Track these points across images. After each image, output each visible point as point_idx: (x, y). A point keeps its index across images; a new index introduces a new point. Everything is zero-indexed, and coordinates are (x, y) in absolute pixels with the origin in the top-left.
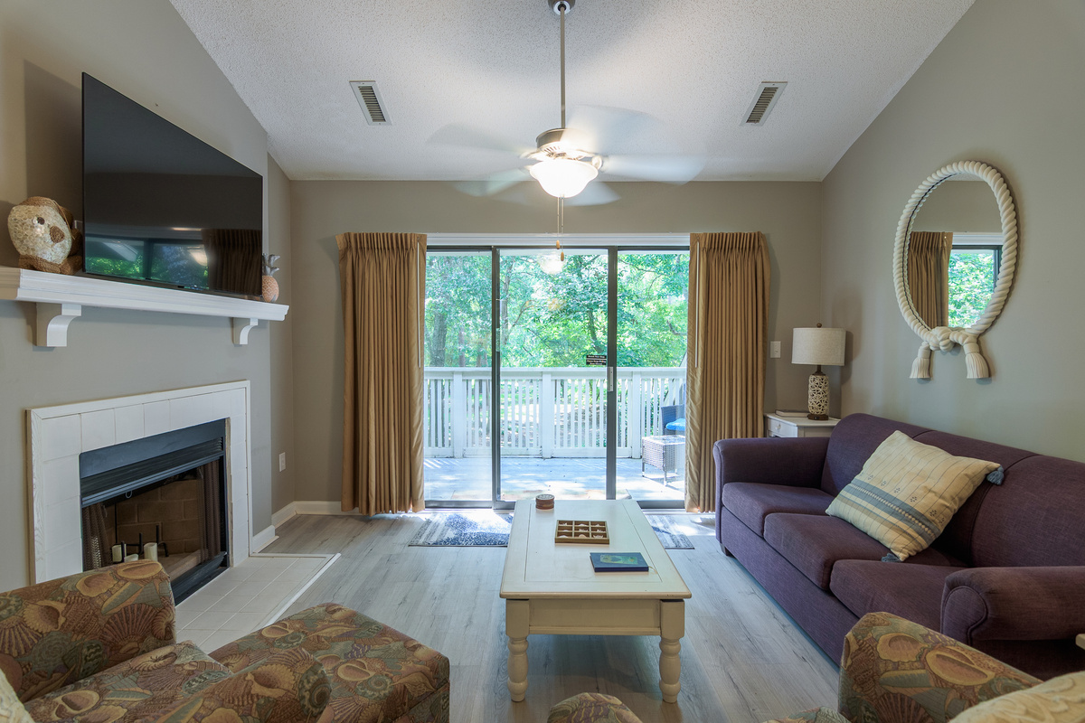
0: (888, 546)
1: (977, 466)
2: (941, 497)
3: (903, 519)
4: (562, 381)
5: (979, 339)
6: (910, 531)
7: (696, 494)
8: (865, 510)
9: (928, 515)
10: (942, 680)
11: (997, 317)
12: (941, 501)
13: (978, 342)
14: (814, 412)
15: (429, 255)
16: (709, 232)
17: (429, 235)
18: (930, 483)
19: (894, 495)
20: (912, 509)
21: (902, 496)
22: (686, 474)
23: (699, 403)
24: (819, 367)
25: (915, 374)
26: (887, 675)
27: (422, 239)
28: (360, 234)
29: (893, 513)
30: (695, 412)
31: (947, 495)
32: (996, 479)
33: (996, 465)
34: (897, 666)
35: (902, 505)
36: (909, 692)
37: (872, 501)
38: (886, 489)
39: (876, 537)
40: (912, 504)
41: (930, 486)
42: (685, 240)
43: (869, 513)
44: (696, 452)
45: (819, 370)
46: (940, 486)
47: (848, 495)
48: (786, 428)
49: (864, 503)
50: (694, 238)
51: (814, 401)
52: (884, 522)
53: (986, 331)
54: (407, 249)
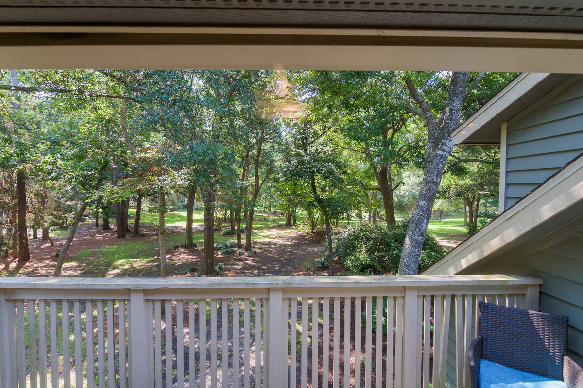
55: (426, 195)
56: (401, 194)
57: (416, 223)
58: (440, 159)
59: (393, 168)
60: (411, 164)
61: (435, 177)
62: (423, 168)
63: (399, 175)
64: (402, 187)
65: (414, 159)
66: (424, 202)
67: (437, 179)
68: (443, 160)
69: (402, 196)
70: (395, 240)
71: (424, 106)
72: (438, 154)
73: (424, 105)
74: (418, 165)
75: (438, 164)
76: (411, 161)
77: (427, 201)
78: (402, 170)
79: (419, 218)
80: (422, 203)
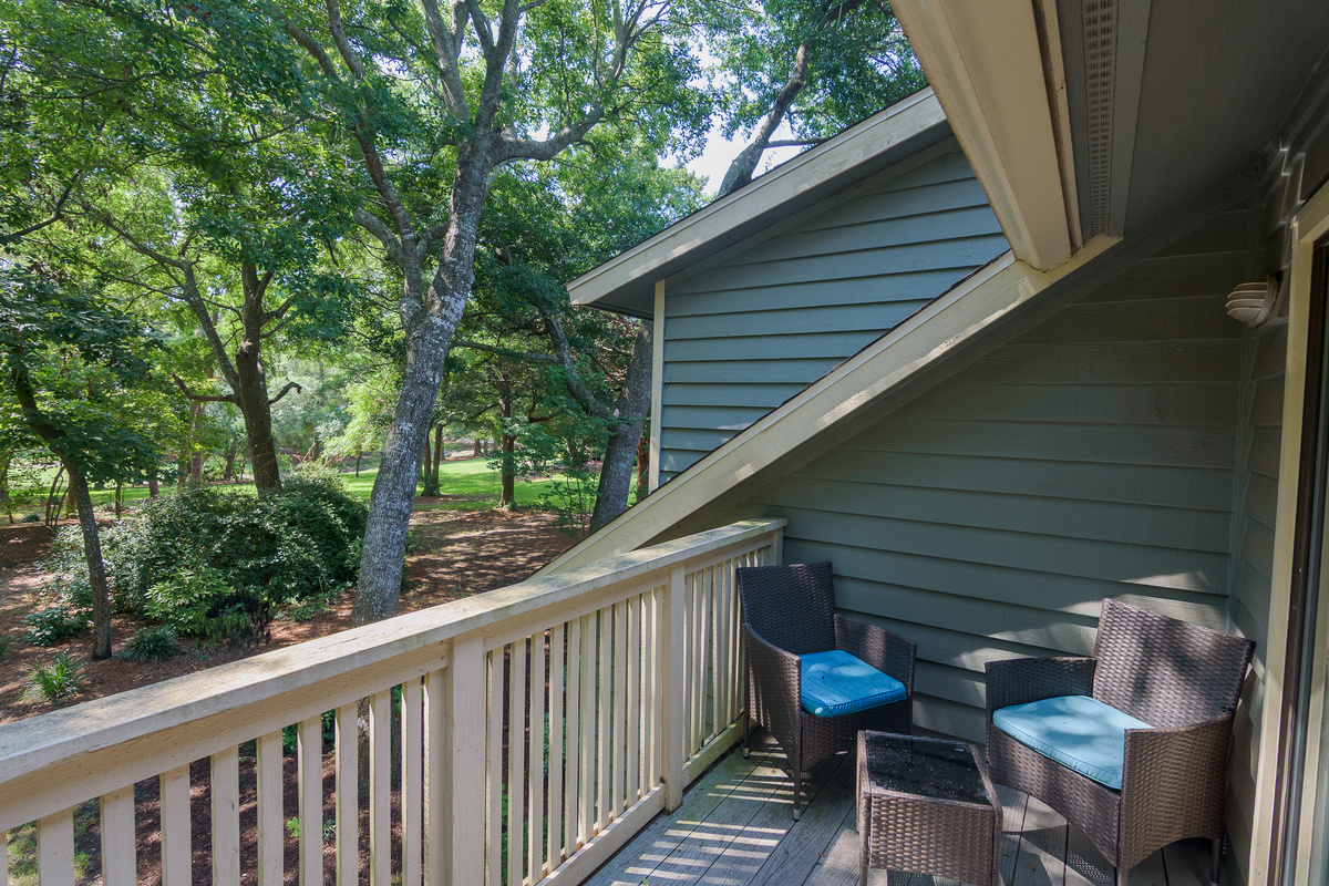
55: (413, 411)
57: (395, 472)
58: (439, 335)
61: (430, 373)
66: (410, 425)
67: (434, 378)
68: (444, 337)
70: (291, 524)
71: (400, 215)
72: (435, 324)
73: (399, 211)
75: (434, 345)
77: (415, 423)
79: (402, 461)
80: (406, 428)
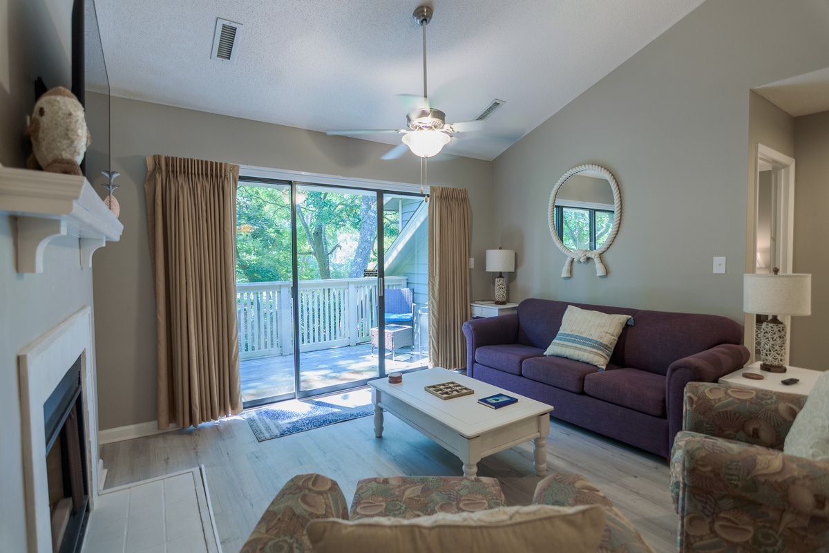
0: (596, 364)
1: (623, 318)
2: (612, 335)
3: (599, 349)
4: (329, 290)
5: (601, 255)
6: (604, 355)
7: (437, 360)
8: (576, 348)
9: (609, 345)
10: (740, 399)
11: (610, 245)
12: (613, 337)
13: (600, 257)
14: (500, 300)
15: (240, 183)
16: (441, 186)
17: (241, 166)
18: (606, 329)
19: (590, 338)
20: (602, 343)
21: (595, 338)
22: (430, 348)
23: (438, 300)
24: (501, 272)
25: (565, 274)
26: (717, 405)
27: (235, 169)
28: (173, 158)
29: (593, 347)
30: (435, 306)
31: (615, 334)
32: (631, 323)
33: (630, 317)
34: (720, 400)
35: (596, 342)
36: (730, 408)
37: (579, 343)
38: (585, 336)
39: (588, 361)
40: (601, 341)
41: (606, 331)
42: (427, 191)
43: (580, 349)
44: (436, 332)
45: (501, 275)
46: (611, 330)
47: (558, 342)
48: (487, 311)
49: (575, 345)
50: (433, 189)
51: (499, 293)
52: (590, 352)
53: (604, 252)
54: (221, 176)
56: (337, 262)
59: (328, 230)
60: (348, 224)
62: (359, 229)
63: (334, 237)
64: (338, 253)
65: (351, 219)
69: (338, 265)
74: (355, 225)
76: (348, 222)
78: (338, 232)
